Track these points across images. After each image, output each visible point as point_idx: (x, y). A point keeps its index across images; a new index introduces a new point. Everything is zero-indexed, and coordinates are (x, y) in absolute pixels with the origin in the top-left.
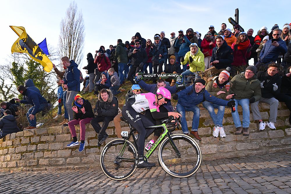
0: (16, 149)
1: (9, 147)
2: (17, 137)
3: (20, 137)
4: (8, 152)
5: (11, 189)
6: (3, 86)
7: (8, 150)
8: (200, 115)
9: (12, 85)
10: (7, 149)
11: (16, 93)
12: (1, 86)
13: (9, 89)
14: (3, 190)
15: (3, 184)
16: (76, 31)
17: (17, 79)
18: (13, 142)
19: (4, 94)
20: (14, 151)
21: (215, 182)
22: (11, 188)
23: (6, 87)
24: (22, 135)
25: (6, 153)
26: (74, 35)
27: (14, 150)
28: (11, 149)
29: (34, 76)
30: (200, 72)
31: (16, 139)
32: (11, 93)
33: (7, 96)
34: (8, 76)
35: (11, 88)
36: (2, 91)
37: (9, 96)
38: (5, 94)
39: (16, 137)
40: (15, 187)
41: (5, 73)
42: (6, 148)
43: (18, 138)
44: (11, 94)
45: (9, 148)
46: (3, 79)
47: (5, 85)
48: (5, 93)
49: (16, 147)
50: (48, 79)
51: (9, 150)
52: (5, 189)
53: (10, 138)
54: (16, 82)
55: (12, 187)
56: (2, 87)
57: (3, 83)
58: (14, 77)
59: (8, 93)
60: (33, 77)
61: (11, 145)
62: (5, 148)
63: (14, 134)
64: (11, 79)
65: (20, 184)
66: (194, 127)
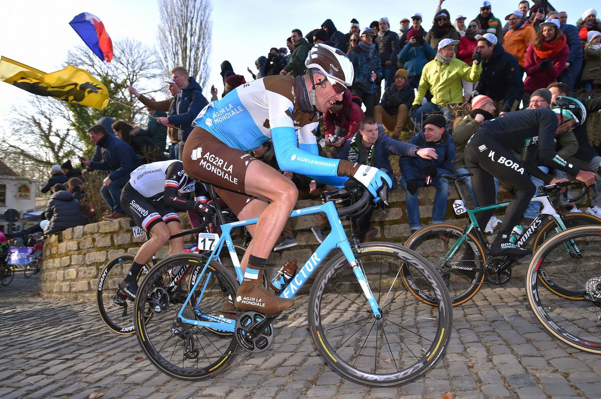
0: (87, 258)
1: (72, 252)
2: (86, 234)
3: (92, 234)
4: (71, 262)
5: (81, 329)
6: (49, 133)
7: (71, 258)
8: (449, 194)
9: (68, 130)
10: (68, 257)
11: (78, 148)
12: (47, 132)
13: (63, 140)
14: (65, 330)
15: (65, 321)
16: (196, 14)
17: (78, 117)
18: (79, 243)
19: (53, 149)
20: (82, 262)
22: (82, 327)
23: (58, 135)
24: (96, 231)
25: (67, 265)
26: (192, 23)
27: (81, 259)
28: (75, 257)
29: (114, 111)
31: (85, 237)
32: (66, 148)
33: (61, 154)
34: (60, 111)
35: (66, 137)
36: (50, 142)
37: (64, 153)
38: (56, 150)
39: (84, 234)
40: (90, 325)
41: (51, 104)
42: (67, 255)
43: (89, 235)
44: (69, 149)
45: (72, 255)
46: (49, 117)
47: (54, 129)
48: (56, 148)
49: (85, 254)
50: (141, 120)
51: (72, 259)
52: (70, 329)
53: (72, 236)
54: (77, 124)
55: (83, 325)
56: (49, 135)
57: (50, 126)
58: (71, 113)
59: (61, 147)
61: (75, 249)
62: (64, 255)
63: (79, 229)
64: (64, 117)
65: (98, 321)
66: (436, 217)
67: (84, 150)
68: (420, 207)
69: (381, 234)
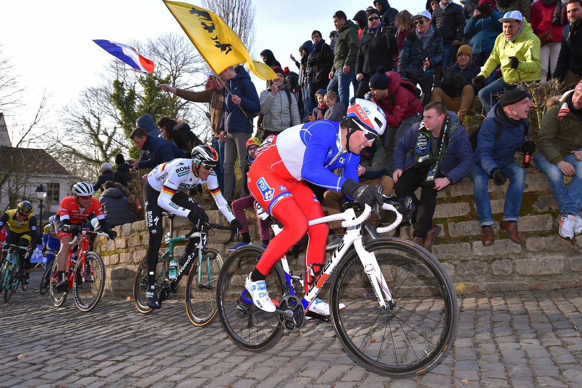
0: (134, 256)
1: (121, 250)
2: (134, 232)
3: (139, 231)
4: (119, 260)
5: (130, 329)
6: (98, 131)
7: (119, 256)
8: (526, 186)
9: (115, 128)
10: (117, 255)
11: (124, 146)
12: (96, 131)
13: (110, 138)
14: (116, 330)
15: (115, 320)
17: (125, 115)
18: (127, 241)
19: (101, 148)
20: (129, 260)
21: (557, 336)
22: (130, 327)
23: (106, 133)
24: (143, 229)
25: (116, 263)
27: (129, 257)
28: (123, 255)
29: (158, 108)
30: (529, 83)
31: (133, 235)
32: (114, 146)
33: (108, 153)
34: (108, 110)
35: (114, 135)
36: (99, 141)
37: (112, 152)
38: (104, 148)
39: (132, 231)
40: (138, 326)
41: (100, 103)
42: (116, 253)
43: (136, 233)
44: (116, 147)
45: (120, 253)
46: (97, 116)
47: (102, 128)
48: (104, 146)
49: (132, 252)
50: (184, 115)
51: (121, 257)
52: (120, 329)
53: (121, 233)
54: (124, 122)
55: (132, 325)
56: (98, 134)
57: (99, 125)
58: (118, 111)
59: (109, 145)
60: (156, 111)
61: (123, 247)
62: (113, 253)
63: (127, 226)
64: (112, 115)
65: (146, 321)
66: (508, 213)
67: (130, 147)
68: (492, 202)
69: (445, 232)
